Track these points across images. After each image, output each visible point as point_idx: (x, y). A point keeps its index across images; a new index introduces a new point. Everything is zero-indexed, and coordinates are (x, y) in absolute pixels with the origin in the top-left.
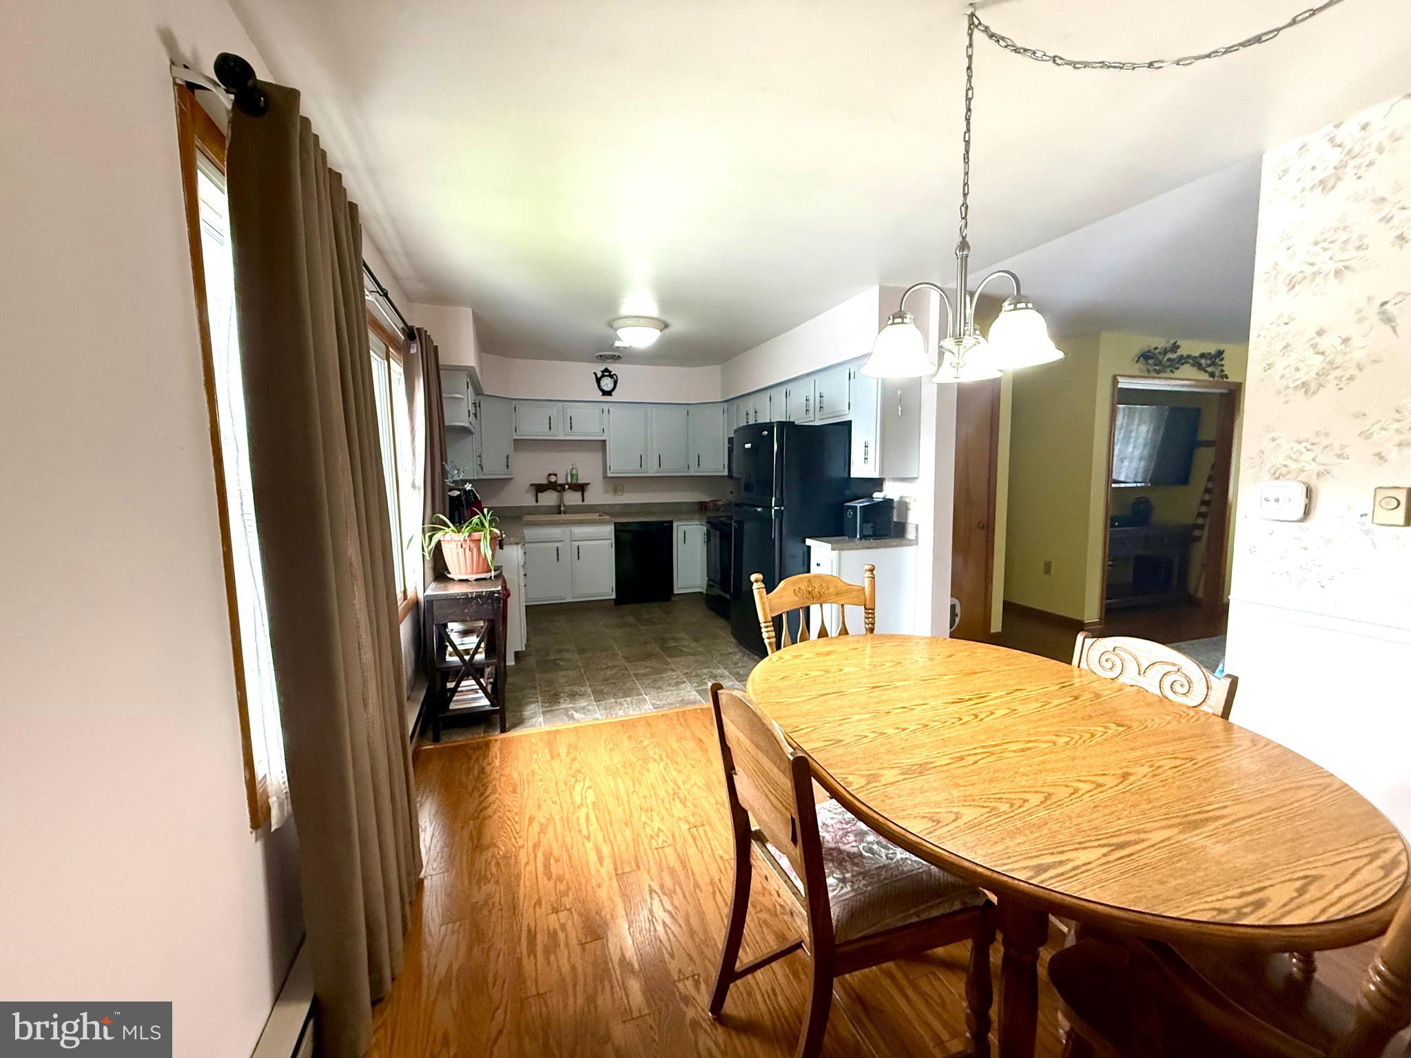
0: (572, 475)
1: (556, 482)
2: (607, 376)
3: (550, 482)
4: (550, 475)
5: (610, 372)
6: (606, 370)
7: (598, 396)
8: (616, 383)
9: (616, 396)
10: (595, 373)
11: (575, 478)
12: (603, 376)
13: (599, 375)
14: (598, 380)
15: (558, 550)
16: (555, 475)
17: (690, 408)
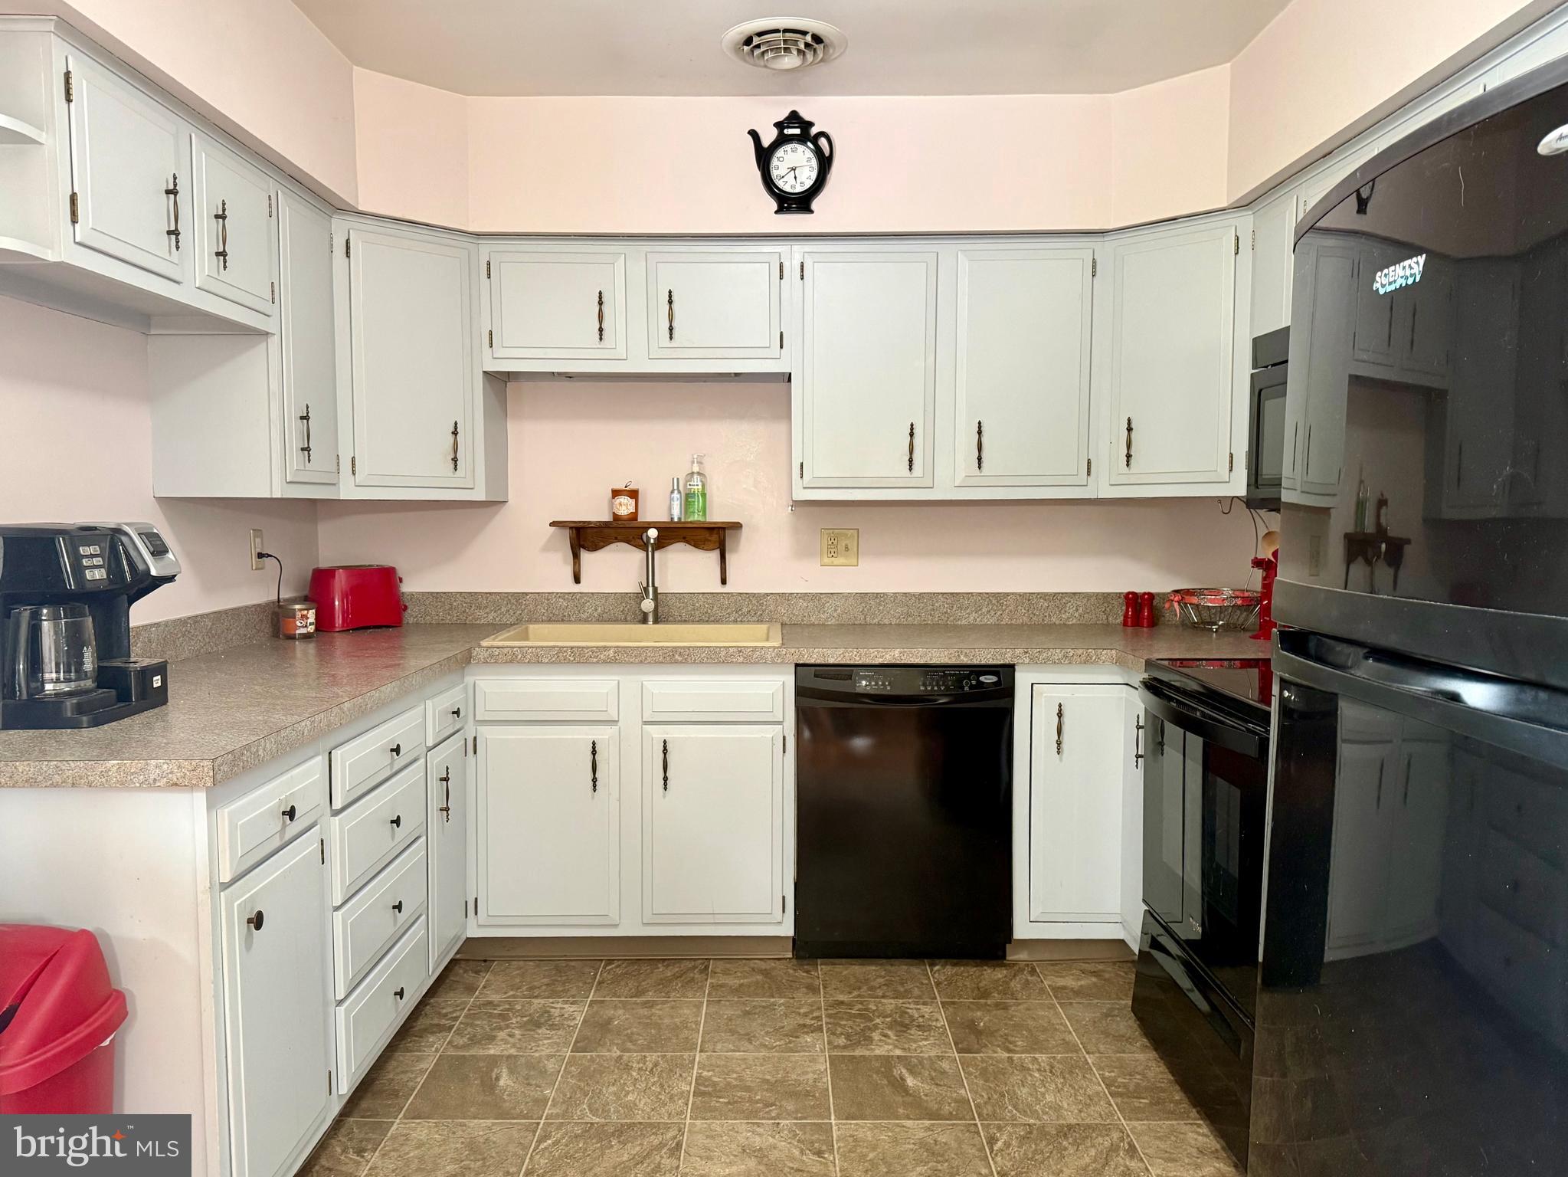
0: (689, 497)
1: (634, 516)
2: (791, 139)
3: (616, 517)
4: (616, 493)
5: (807, 125)
6: (794, 118)
7: (764, 214)
8: (825, 163)
9: (825, 213)
10: (754, 134)
11: (698, 503)
12: (782, 140)
13: (768, 137)
14: (764, 156)
15: (594, 752)
16: (634, 494)
17: (1104, 249)
